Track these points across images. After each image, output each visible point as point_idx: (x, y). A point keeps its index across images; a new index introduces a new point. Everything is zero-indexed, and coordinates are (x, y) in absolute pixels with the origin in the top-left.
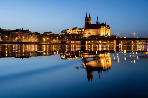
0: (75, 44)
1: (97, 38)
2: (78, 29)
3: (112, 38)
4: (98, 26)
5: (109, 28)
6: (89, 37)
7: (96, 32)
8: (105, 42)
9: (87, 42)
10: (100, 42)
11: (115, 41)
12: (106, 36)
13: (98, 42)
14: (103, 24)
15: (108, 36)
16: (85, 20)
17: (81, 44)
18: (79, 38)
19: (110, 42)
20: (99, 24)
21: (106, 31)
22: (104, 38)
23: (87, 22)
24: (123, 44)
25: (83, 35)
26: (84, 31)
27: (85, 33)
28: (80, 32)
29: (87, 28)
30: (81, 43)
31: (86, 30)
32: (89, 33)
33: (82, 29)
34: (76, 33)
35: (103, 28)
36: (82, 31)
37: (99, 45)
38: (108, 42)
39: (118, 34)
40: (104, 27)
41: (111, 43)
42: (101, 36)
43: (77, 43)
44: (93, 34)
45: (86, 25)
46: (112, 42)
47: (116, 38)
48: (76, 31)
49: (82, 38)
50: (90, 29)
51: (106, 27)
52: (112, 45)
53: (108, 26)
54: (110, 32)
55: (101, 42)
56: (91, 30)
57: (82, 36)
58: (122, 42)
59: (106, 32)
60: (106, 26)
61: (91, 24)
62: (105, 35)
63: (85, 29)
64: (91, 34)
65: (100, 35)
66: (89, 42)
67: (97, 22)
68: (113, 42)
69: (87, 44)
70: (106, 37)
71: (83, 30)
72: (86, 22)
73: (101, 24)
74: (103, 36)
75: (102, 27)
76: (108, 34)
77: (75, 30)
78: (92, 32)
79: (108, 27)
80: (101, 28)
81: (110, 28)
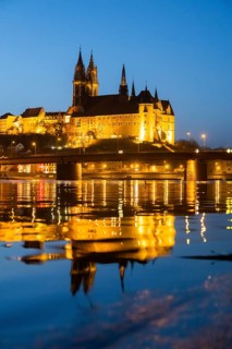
0: (32, 175)
1: (121, 152)
2: (47, 114)
3: (181, 153)
4: (125, 103)
5: (168, 110)
6: (91, 148)
7: (117, 127)
8: (154, 169)
9: (83, 166)
10: (135, 167)
11: (192, 165)
12: (159, 142)
13: (125, 168)
14: (146, 97)
15: (168, 144)
16: (76, 79)
17: (60, 176)
18: (50, 151)
19: (175, 165)
20: (130, 94)
21: (157, 123)
22: (151, 153)
23: (83, 87)
24: (225, 174)
25: (65, 139)
26: (72, 122)
27: (75, 129)
28: (54, 125)
29: (82, 110)
30: (57, 170)
31: (77, 119)
32: (90, 133)
33: (63, 114)
34: (40, 130)
35: (146, 111)
36: (62, 124)
37: (129, 179)
38: (167, 167)
39: (203, 136)
40: (150, 107)
41: (179, 173)
42: (136, 146)
43: (41, 173)
44: (106, 137)
45: (76, 101)
46: (181, 168)
47: (197, 151)
48: (37, 124)
49: (64, 149)
50: (93, 114)
51: (156, 107)
52: (183, 178)
53: (166, 104)
54: (172, 126)
55: (137, 166)
56: (97, 117)
57: (62, 144)
58: (218, 168)
59: (158, 127)
60: (159, 105)
61: (99, 94)
62: (155, 141)
63: (74, 115)
64: (99, 137)
65: (133, 138)
66: (92, 167)
67: (123, 89)
68: (185, 167)
69: (83, 175)
70: (159, 146)
71: (67, 119)
72: (77, 87)
73: (137, 94)
74: (146, 145)
75: (142, 107)
76: (164, 135)
77: (32, 120)
78: (104, 128)
79: (165, 108)
80: (137, 111)
81: (172, 114)
